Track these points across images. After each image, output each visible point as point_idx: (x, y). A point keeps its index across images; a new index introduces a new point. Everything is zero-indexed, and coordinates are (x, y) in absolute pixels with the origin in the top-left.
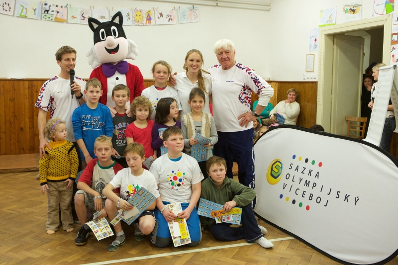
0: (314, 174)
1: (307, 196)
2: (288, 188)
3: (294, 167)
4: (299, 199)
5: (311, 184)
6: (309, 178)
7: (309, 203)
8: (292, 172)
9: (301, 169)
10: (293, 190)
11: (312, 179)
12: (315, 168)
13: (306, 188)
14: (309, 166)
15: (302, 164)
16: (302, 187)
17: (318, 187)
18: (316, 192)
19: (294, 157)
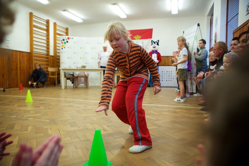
0: (170, 74)
1: (170, 78)
2: (164, 78)
3: (164, 74)
4: (168, 80)
5: (170, 76)
6: (169, 75)
7: (171, 80)
8: (164, 75)
9: (166, 74)
10: (166, 78)
11: (170, 75)
12: (170, 73)
13: (169, 77)
14: (168, 73)
15: (166, 73)
16: (168, 77)
17: (172, 76)
18: (172, 77)
19: (163, 72)
